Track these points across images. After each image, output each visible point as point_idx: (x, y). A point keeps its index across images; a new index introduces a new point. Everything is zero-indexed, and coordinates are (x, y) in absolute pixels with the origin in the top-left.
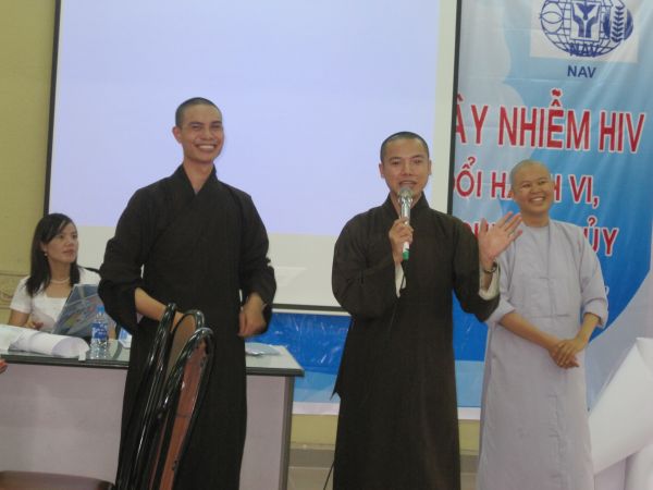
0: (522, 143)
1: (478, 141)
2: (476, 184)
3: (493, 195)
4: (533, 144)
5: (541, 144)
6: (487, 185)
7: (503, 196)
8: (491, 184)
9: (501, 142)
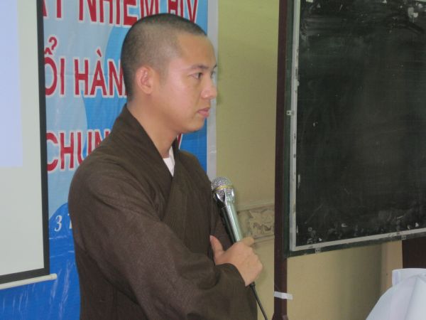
0: (102, 20)
1: (59, 15)
2: (59, 76)
3: (77, 92)
4: (111, 22)
5: (118, 22)
6: (70, 78)
7: (86, 93)
8: (74, 77)
9: (81, 18)
